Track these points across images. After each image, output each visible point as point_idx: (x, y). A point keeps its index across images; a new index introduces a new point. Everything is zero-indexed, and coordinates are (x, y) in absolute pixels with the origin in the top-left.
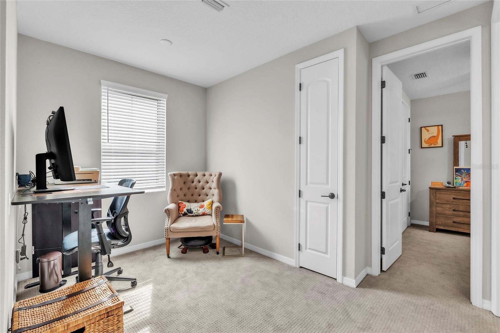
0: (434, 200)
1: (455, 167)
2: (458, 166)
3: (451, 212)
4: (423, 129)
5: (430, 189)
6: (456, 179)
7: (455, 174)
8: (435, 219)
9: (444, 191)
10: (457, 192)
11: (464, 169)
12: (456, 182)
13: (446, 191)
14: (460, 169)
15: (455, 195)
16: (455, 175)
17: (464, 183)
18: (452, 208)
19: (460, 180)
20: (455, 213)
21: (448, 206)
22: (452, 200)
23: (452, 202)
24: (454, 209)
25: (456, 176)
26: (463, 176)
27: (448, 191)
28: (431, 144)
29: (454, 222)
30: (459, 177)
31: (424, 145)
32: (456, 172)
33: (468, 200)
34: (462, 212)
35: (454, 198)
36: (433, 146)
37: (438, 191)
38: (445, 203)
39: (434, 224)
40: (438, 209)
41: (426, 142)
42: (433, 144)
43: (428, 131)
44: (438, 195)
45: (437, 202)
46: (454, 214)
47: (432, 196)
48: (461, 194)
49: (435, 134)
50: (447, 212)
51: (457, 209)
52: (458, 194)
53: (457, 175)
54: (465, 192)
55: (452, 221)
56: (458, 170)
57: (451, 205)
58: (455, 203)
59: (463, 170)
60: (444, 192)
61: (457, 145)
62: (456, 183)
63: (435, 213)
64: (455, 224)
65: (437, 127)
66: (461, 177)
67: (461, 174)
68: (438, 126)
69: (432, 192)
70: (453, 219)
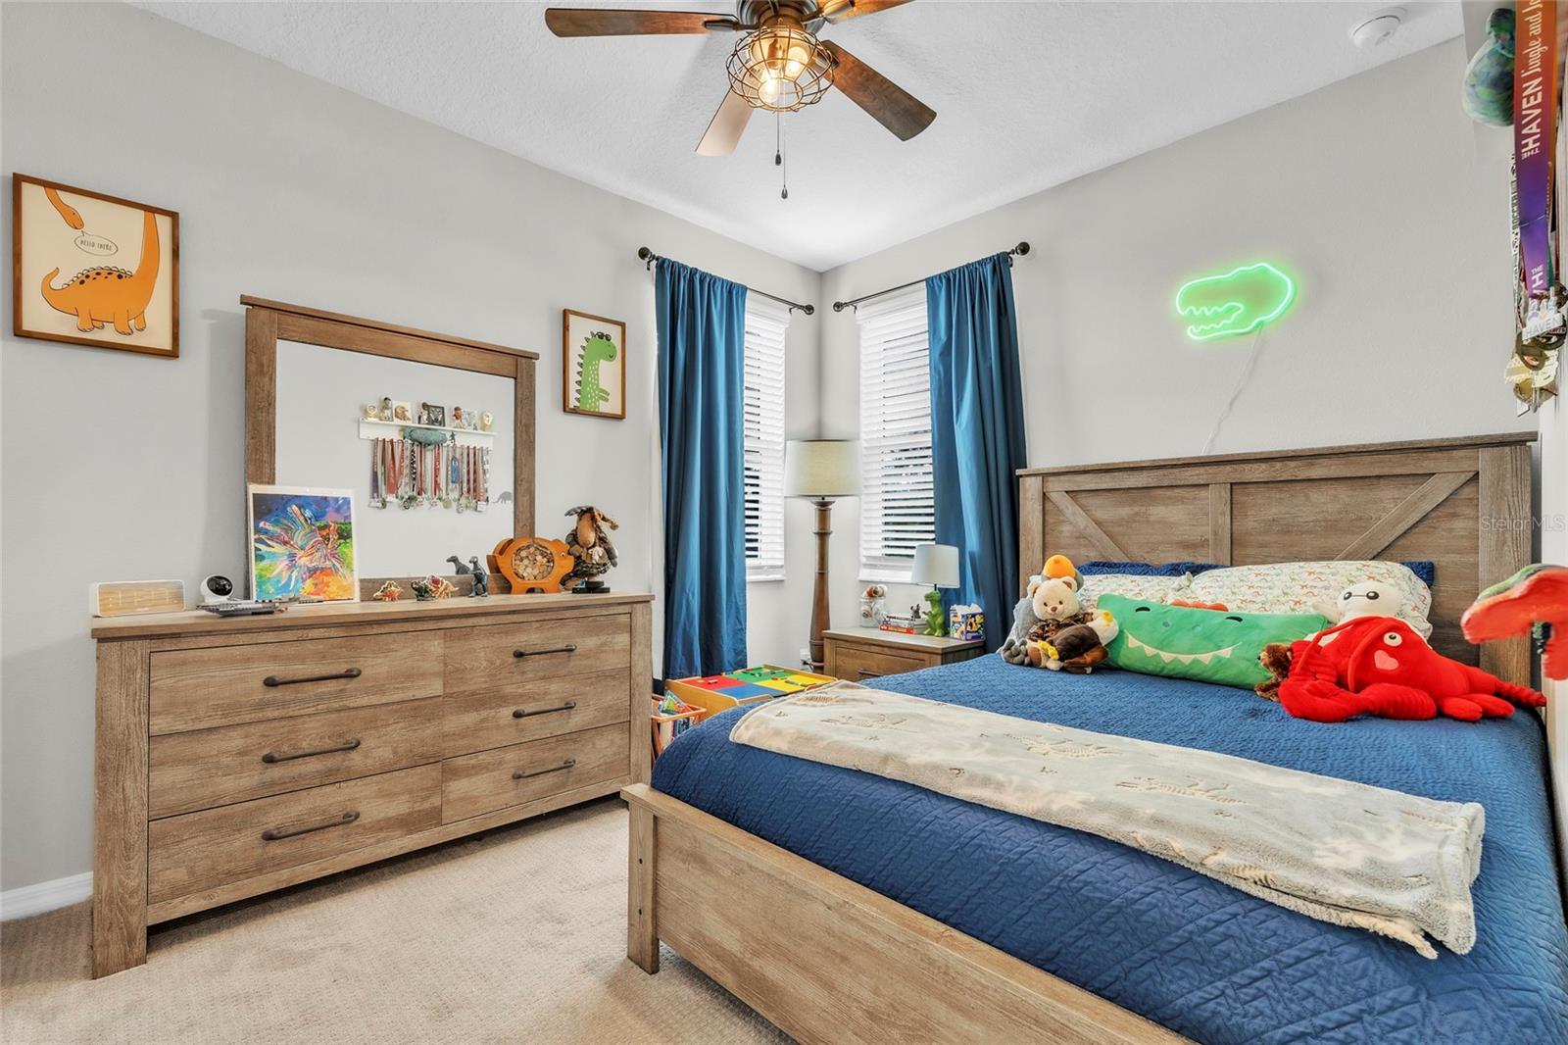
0: (133, 720)
1: (255, 489)
2: (271, 481)
3: (253, 777)
4: (31, 194)
5: (101, 640)
6: (260, 558)
7: (257, 531)
8: (138, 859)
9: (205, 641)
10: (288, 635)
11: (303, 502)
12: (260, 577)
13: (219, 640)
14: (282, 497)
15: (274, 658)
16: (253, 537)
17: (304, 581)
18: (260, 749)
19: (282, 564)
20: (275, 772)
21: (235, 740)
22: (260, 693)
23: (261, 706)
24: (266, 752)
25: (256, 541)
26: (299, 538)
27: (233, 639)
28: (97, 323)
29: (269, 837)
30: (278, 549)
31: (39, 315)
32: (259, 515)
33: (343, 680)
34: (313, 758)
35: (271, 683)
36: (108, 335)
37: (167, 645)
38: (216, 723)
39: (134, 901)
40: (165, 777)
41: (50, 295)
42: (110, 327)
43: (75, 221)
44: (163, 680)
45: (154, 730)
46: (273, 784)
47: (117, 698)
48: (310, 646)
49: (129, 260)
50: (228, 785)
51: (286, 749)
52: (291, 649)
53: (266, 532)
54: (333, 632)
55: (258, 833)
56: (268, 508)
57: (252, 729)
58: (276, 714)
59: (294, 507)
60: (205, 653)
61: (265, 362)
62: (259, 585)
63: (138, 813)
64: (276, 849)
65: (141, 213)
66: (285, 543)
67: (287, 529)
68: (150, 210)
69: (116, 666)
70: (264, 819)
